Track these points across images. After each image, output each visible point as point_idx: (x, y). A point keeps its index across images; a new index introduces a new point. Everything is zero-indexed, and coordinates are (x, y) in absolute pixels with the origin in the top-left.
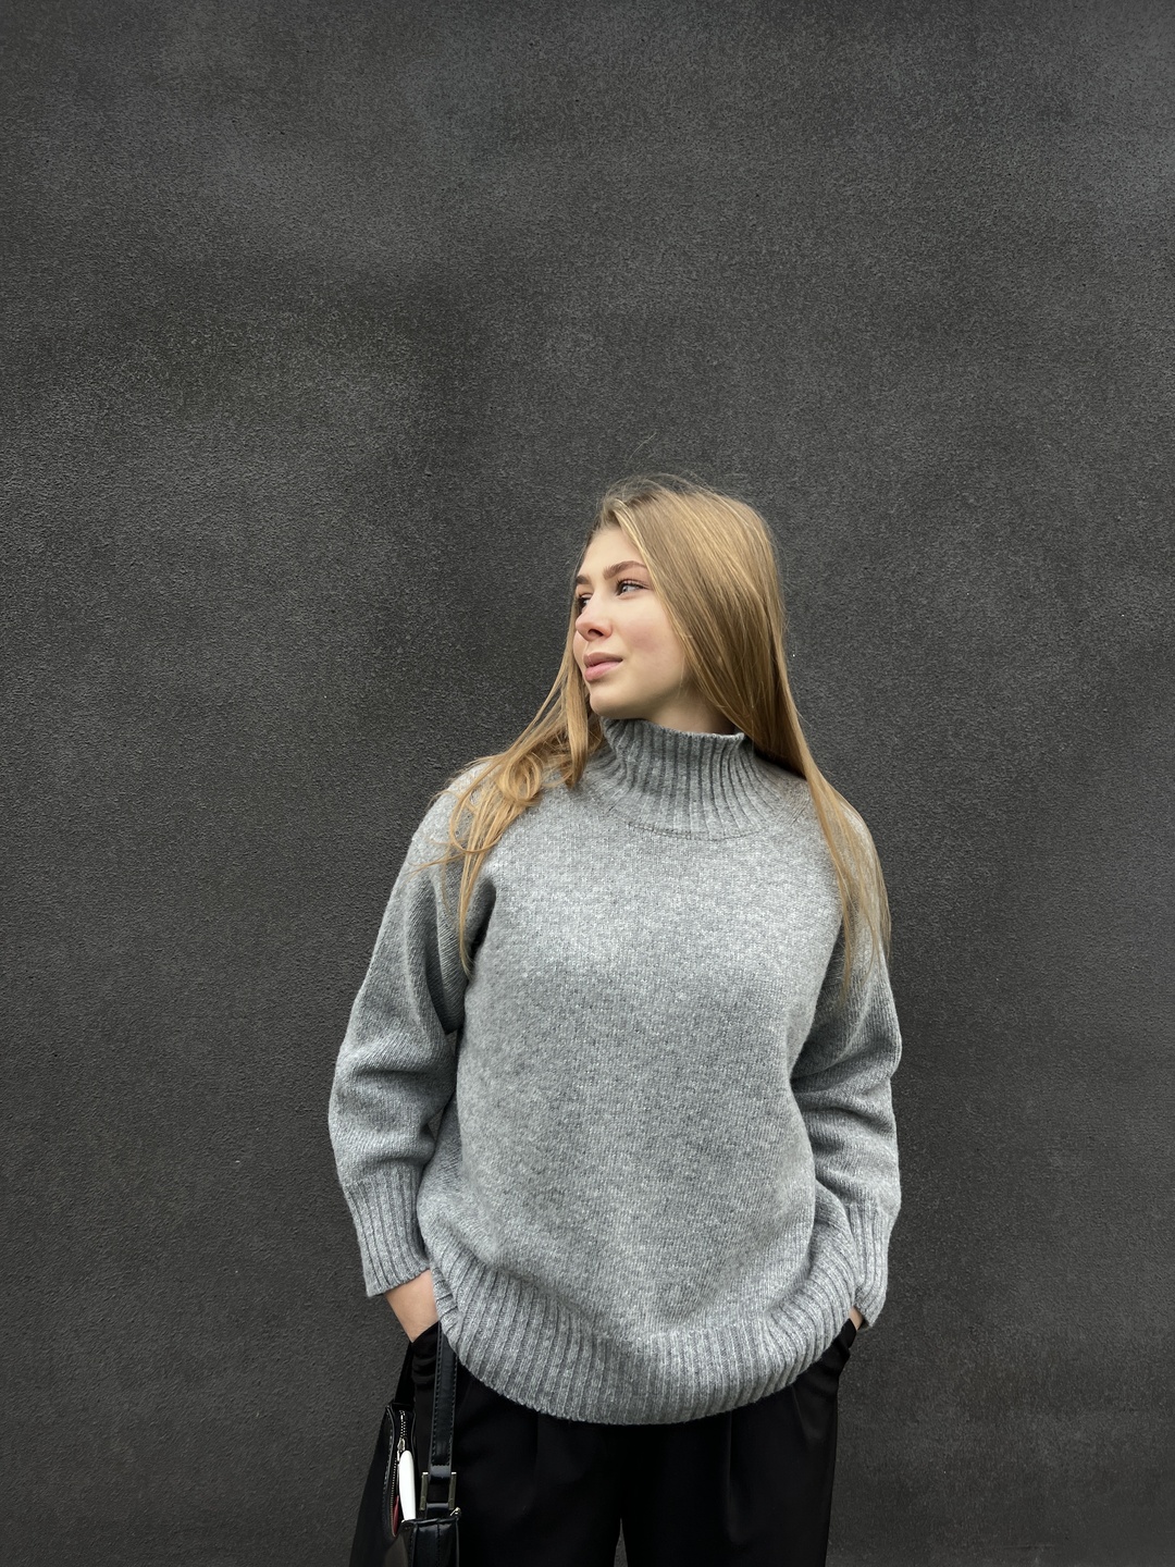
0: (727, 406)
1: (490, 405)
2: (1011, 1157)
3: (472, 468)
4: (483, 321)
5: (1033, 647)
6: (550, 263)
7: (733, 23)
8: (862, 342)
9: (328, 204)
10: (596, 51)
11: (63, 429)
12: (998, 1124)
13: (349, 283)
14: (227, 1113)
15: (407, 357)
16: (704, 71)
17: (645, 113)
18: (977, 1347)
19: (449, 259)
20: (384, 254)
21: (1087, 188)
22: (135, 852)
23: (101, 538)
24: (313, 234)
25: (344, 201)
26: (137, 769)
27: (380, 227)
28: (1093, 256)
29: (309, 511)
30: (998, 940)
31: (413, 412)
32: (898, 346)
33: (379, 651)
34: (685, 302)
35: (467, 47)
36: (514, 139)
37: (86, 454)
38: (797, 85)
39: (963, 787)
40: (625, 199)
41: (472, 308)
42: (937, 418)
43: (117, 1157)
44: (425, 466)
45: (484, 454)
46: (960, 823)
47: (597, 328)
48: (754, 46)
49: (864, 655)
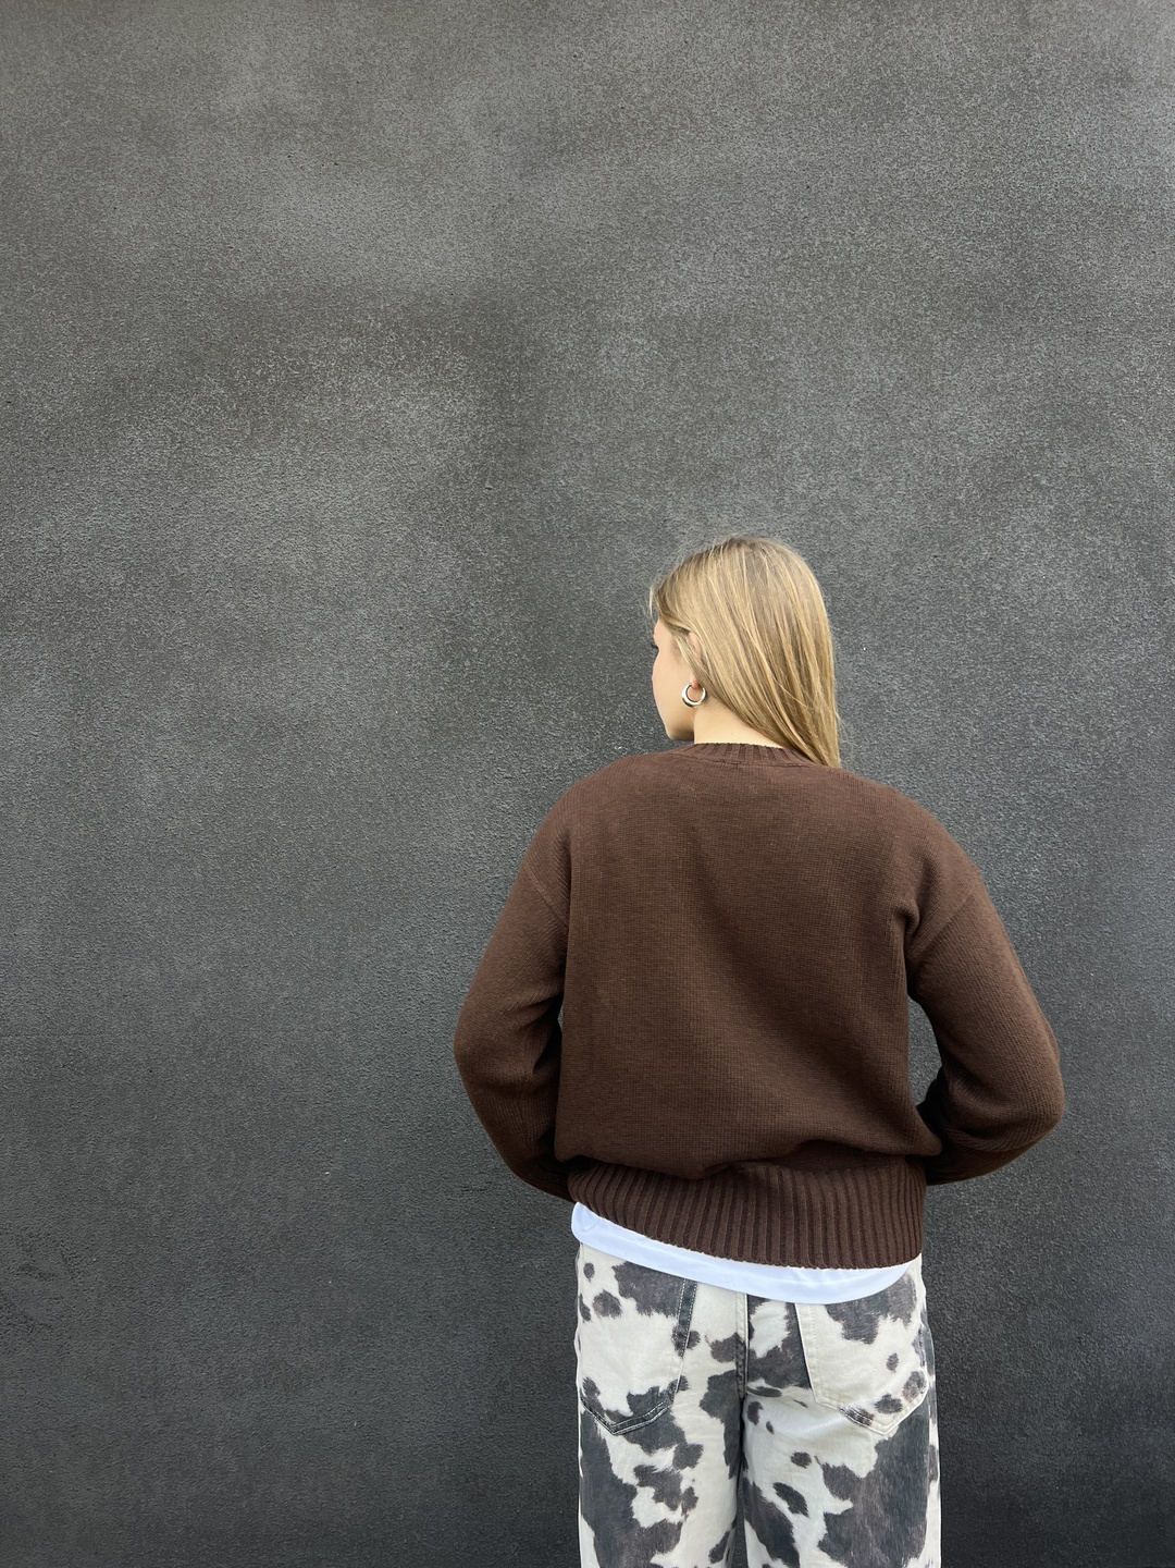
0: (785, 401)
1: (547, 415)
2: (1115, 1159)
3: (532, 479)
4: (537, 333)
5: (1115, 629)
6: (602, 270)
7: (776, 17)
8: (922, 328)
9: (382, 229)
10: (639, 58)
11: (139, 465)
12: (1098, 1124)
13: (406, 305)
14: (315, 1125)
15: (464, 373)
16: (749, 67)
17: (691, 114)
18: (1087, 1358)
19: (501, 275)
20: (438, 273)
21: (1154, 153)
22: (219, 871)
23: (177, 567)
24: (369, 259)
25: (398, 225)
26: (219, 788)
27: (434, 247)
28: (1162, 222)
29: (374, 530)
30: (1091, 934)
31: (473, 427)
32: (959, 329)
33: (447, 664)
34: (739, 299)
35: (512, 65)
36: (562, 151)
37: (161, 488)
38: (844, 73)
39: (1047, 776)
40: (675, 202)
41: (526, 321)
42: (1004, 399)
43: (211, 1170)
44: (485, 480)
45: (543, 465)
46: (1046, 814)
47: (651, 332)
48: (799, 38)
49: (937, 645)
